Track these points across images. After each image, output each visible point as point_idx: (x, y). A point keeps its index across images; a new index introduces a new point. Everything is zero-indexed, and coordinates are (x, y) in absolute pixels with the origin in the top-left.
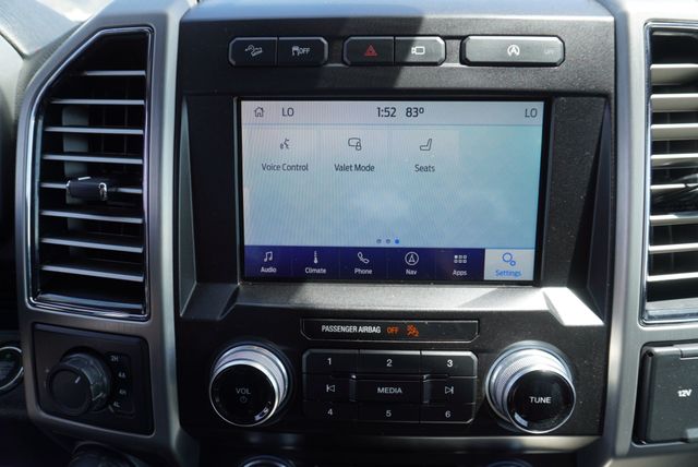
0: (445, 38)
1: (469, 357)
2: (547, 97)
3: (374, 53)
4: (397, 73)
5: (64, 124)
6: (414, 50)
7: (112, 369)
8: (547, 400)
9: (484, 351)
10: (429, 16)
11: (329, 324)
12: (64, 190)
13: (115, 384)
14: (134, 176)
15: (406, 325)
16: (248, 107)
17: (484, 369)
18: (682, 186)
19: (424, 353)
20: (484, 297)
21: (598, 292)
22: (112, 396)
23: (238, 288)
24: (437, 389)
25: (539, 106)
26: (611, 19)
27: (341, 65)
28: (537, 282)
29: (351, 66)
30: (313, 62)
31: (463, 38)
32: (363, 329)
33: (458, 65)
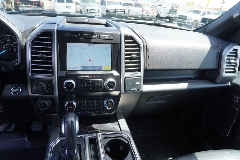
0: (97, 35)
1: (102, 80)
2: (112, 44)
3: (87, 37)
4: (91, 40)
5: (33, 45)
6: (93, 37)
7: (47, 85)
8: (112, 85)
9: (104, 79)
10: (95, 32)
11: (81, 76)
12: (38, 56)
13: (47, 87)
14: (50, 54)
15: (93, 76)
16: (68, 44)
17: (104, 82)
18: (129, 56)
19: (96, 80)
20: (104, 72)
21: (119, 71)
22: (47, 89)
23: (67, 72)
24: (97, 85)
25: (111, 45)
26: (120, 33)
27: (82, 38)
28: (111, 70)
29: (84, 38)
30: (78, 38)
31: (100, 35)
32: (87, 77)
33: (99, 39)
